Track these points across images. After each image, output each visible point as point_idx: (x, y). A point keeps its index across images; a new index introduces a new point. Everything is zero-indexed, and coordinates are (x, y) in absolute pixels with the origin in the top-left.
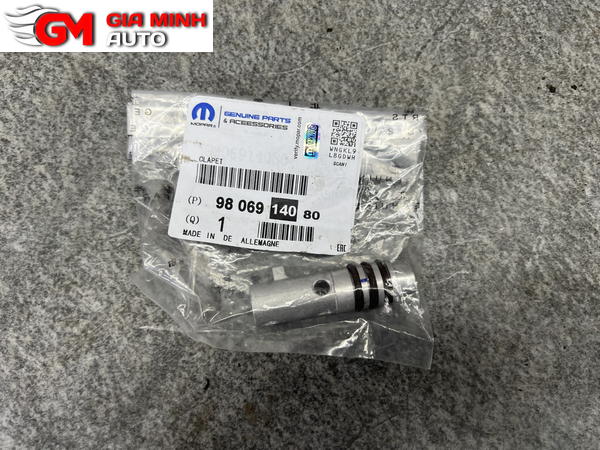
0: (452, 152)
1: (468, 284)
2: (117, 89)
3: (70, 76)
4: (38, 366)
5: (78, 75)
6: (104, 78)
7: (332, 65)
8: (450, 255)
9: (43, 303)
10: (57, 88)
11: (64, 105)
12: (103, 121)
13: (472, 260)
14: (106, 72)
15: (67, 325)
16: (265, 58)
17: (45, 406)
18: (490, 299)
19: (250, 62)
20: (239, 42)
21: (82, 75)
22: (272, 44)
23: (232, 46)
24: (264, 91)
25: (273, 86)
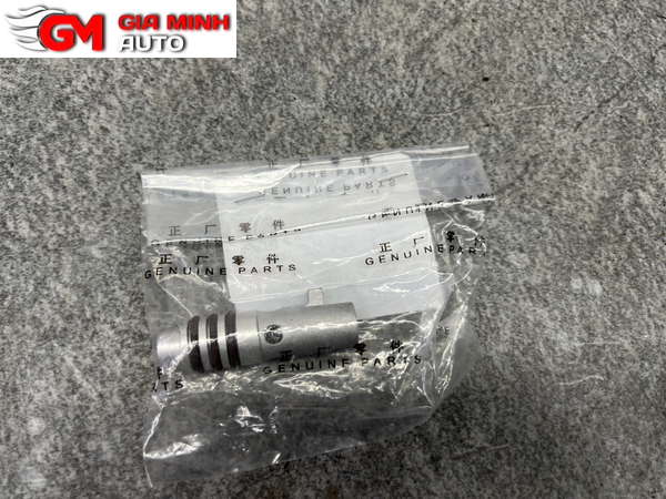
0: (601, 239)
1: (601, 393)
2: (242, 96)
3: (191, 72)
4: (94, 395)
5: (200, 73)
6: (229, 82)
7: (483, 117)
8: (585, 354)
9: (113, 322)
10: (174, 82)
11: (178, 103)
12: (219, 128)
13: (608, 366)
14: (233, 75)
15: (136, 353)
16: (411, 95)
17: (91, 445)
18: (623, 414)
19: (394, 97)
20: (384, 72)
21: (205, 73)
22: (421, 81)
23: (376, 76)
24: (404, 131)
25: (415, 128)
